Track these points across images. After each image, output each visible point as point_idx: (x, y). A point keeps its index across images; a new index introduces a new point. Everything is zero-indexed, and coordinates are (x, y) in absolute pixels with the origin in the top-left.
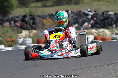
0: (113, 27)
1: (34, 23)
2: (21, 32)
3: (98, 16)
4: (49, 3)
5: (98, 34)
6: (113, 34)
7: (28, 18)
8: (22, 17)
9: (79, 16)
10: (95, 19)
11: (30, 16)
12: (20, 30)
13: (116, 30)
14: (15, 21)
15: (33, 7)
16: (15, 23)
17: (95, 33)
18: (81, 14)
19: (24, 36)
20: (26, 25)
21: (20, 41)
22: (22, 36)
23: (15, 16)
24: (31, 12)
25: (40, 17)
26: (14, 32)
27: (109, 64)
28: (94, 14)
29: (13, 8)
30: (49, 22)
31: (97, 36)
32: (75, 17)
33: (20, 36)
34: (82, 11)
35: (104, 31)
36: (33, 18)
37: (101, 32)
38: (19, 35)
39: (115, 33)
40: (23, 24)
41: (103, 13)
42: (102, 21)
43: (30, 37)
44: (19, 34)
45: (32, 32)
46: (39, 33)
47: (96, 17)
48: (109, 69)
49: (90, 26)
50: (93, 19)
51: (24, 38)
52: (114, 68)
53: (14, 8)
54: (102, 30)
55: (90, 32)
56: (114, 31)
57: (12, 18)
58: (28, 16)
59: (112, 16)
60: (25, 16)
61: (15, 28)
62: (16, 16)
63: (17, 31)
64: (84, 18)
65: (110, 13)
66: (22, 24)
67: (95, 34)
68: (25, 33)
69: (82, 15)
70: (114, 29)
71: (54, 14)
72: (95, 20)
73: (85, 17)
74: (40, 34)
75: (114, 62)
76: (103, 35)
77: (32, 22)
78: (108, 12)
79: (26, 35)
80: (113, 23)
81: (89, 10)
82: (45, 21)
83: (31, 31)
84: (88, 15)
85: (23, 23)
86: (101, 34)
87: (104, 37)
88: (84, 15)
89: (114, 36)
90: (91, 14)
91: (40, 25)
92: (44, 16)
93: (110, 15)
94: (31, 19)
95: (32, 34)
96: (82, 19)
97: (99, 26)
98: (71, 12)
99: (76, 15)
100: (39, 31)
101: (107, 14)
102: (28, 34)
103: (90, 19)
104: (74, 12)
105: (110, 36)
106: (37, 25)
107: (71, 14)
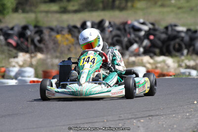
0: (182, 54)
1: (40, 41)
2: (16, 57)
3: (157, 33)
4: (73, 6)
5: (154, 67)
6: (180, 66)
7: (31, 31)
8: (20, 30)
9: (123, 31)
10: (152, 37)
11: (36, 26)
12: (15, 51)
13: (187, 59)
14: (7, 36)
15: (41, 12)
16: (6, 39)
17: (150, 63)
18: (127, 27)
19: (21, 63)
20: (26, 43)
21: (14, 70)
22: (17, 63)
23: (7, 27)
24: (37, 21)
25: (52, 29)
26: (3, 56)
28: (150, 29)
29: (5, 12)
30: (67, 39)
31: (152, 68)
32: (115, 32)
33: (14, 64)
34: (129, 22)
35: (164, 61)
36: (39, 32)
37: (160, 62)
38: (12, 62)
39: (183, 65)
40: (22, 42)
41: (167, 28)
42: (164, 42)
43: (31, 66)
44: (12, 60)
45: (36, 56)
46: (47, 58)
47: (154, 35)
49: (142, 50)
50: (148, 39)
51: (21, 66)
52: (147, 125)
53: (8, 12)
54: (161, 58)
55: (140, 61)
56: (183, 61)
57: (1, 30)
58: (31, 28)
59: (183, 35)
60: (25, 28)
61: (6, 48)
62: (10, 26)
63: (9, 54)
64: (133, 36)
65: (180, 28)
66: (19, 42)
67: (149, 66)
68: (22, 57)
69: (128, 30)
70: (183, 58)
71: (79, 25)
72: (151, 41)
73: (134, 34)
74: (49, 60)
76: (162, 68)
77: (37, 38)
78: (176, 26)
79: (25, 61)
80: (183, 46)
81: (142, 21)
82: (59, 37)
83: (33, 55)
84: (139, 30)
85: (22, 39)
86: (159, 65)
87: (165, 72)
88: (131, 30)
89: (182, 70)
90: (146, 28)
91: (51, 45)
92: (60, 29)
93: (179, 32)
94: (36, 32)
95: (34, 61)
96: (129, 36)
97: (157, 51)
98: (110, 23)
99: (119, 29)
100: (49, 56)
101: (173, 30)
102: (29, 60)
103: (142, 38)
104: (115, 24)
105: (175, 69)
106: (44, 44)
107: (108, 27)
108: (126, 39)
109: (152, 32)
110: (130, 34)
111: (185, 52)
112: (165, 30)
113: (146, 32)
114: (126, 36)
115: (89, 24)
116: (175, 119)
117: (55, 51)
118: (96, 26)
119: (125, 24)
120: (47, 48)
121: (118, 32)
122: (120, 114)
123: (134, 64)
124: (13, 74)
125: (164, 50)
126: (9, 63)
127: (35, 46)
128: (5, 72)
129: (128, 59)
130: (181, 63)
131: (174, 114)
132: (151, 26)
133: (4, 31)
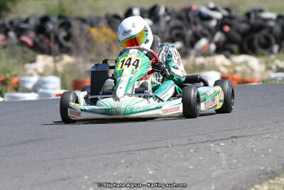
0: (272, 52)
1: (68, 38)
2: (33, 61)
3: (235, 22)
5: (231, 70)
6: (269, 68)
7: (54, 24)
8: (38, 22)
9: (186, 22)
10: (227, 28)
11: (60, 17)
12: (31, 53)
13: (278, 58)
14: (20, 31)
16: (18, 36)
17: (225, 66)
18: (191, 15)
19: (41, 70)
20: (47, 41)
21: (32, 81)
22: (35, 70)
23: (19, 19)
24: (63, 10)
25: (83, 21)
26: (15, 61)
27: (222, 139)
28: (224, 17)
30: (106, 35)
31: (229, 73)
32: (175, 22)
33: (30, 71)
34: (195, 7)
35: (246, 63)
36: (66, 24)
37: (240, 64)
38: (28, 69)
39: (274, 67)
40: (41, 40)
41: (248, 15)
42: (244, 34)
43: (55, 73)
44: (28, 66)
45: (61, 59)
46: (78, 62)
47: (230, 25)
48: (219, 150)
49: (213, 47)
50: (222, 31)
51: (41, 75)
52: (229, 150)
54: (241, 58)
55: (211, 64)
56: (273, 61)
57: (11, 23)
58: (54, 19)
59: (272, 24)
60: (45, 19)
61: (19, 49)
62: (24, 17)
63: (23, 58)
64: (200, 27)
65: (267, 15)
66: (37, 40)
67: (223, 70)
68: (43, 61)
69: (192, 19)
70: (273, 57)
71: (121, 14)
72: (226, 34)
73: (203, 25)
74: (81, 66)
75: (235, 134)
76: (243, 73)
77: (63, 34)
78: (261, 11)
79: (46, 67)
80: (273, 40)
81: (212, 5)
82: (94, 31)
83: (57, 58)
84: (209, 18)
85: (41, 36)
86: (238, 69)
87: (248, 78)
88: (198, 19)
89: (273, 75)
90: (218, 15)
91: (83, 43)
92: (95, 21)
93: (266, 20)
94: (61, 26)
95: (60, 67)
96: (194, 27)
97: (235, 48)
98: (166, 10)
99: (179, 18)
100: (80, 59)
101: (257, 17)
102: (52, 65)
103: (214, 30)
104: (173, 11)
105: (262, 74)
106: (73, 42)
107: (164, 16)
108: (189, 33)
109: (227, 20)
110: (195, 24)
111: (276, 48)
112: (245, 18)
113: (218, 21)
114: (191, 28)
115: (136, 11)
116: (269, 140)
117: (89, 51)
118: (146, 15)
119: (188, 10)
120: (77, 47)
121: (179, 23)
122: (190, 136)
123: (202, 68)
124: (29, 86)
125: (246, 47)
126: (25, 70)
127: (61, 46)
128: (18, 83)
129: (194, 61)
130: (269, 64)
131: (267, 133)
132: (225, 13)
133: (15, 24)
